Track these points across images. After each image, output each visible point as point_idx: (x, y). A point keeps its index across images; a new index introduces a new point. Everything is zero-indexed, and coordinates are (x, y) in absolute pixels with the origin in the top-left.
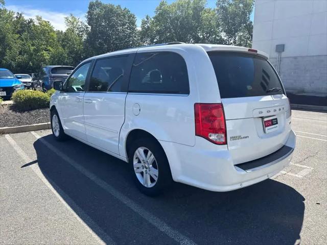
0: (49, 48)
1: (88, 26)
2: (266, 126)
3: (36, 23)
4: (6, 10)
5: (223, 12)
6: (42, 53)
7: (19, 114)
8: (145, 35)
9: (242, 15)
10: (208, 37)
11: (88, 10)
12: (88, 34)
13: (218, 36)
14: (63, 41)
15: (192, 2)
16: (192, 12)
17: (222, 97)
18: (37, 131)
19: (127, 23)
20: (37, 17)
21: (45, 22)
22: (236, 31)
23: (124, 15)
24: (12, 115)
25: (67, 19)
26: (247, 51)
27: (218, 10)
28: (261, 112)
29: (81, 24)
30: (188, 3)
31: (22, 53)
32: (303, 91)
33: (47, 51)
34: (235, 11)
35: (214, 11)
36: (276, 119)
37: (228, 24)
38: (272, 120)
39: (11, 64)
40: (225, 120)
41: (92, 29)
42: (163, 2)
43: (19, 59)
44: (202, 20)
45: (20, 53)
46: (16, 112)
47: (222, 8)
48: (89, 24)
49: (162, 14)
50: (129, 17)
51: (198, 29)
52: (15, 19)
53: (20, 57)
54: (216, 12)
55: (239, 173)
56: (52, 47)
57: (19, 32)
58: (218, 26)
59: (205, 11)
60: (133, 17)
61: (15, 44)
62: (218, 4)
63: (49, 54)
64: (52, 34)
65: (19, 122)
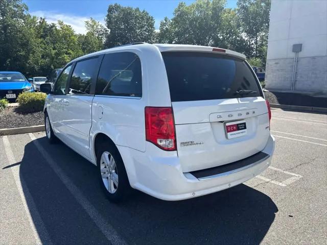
0: (70, 51)
1: (108, 29)
2: (228, 132)
3: (58, 28)
4: (30, 16)
5: (244, 11)
6: (63, 56)
7: (22, 116)
8: (163, 38)
9: (264, 14)
10: (228, 39)
11: (107, 13)
12: (108, 37)
13: (238, 36)
14: (83, 44)
15: (211, 2)
16: (210, 12)
17: (173, 100)
18: (35, 133)
19: (145, 25)
20: (59, 21)
21: (67, 26)
22: (258, 31)
23: (142, 18)
24: (15, 116)
25: (87, 23)
26: (211, 50)
27: (239, 10)
28: (220, 117)
29: (100, 27)
30: (208, 3)
31: (45, 57)
32: (321, 93)
33: (69, 54)
34: (257, 11)
35: (235, 10)
36: (245, 124)
37: (248, 24)
38: (238, 124)
39: (34, 67)
40: (174, 125)
41: (110, 33)
42: (182, 3)
43: (42, 62)
44: (221, 21)
45: (43, 57)
46: (19, 114)
47: (243, 7)
48: (108, 27)
49: (180, 16)
50: (148, 19)
51: (217, 30)
52: (39, 24)
53: (43, 60)
54: (237, 12)
55: (189, 181)
56: (73, 51)
57: (42, 37)
58: (239, 26)
59: (225, 11)
60: (152, 20)
61: (38, 47)
62: (238, 4)
63: (70, 57)
64: (72, 37)
65: (20, 124)
